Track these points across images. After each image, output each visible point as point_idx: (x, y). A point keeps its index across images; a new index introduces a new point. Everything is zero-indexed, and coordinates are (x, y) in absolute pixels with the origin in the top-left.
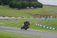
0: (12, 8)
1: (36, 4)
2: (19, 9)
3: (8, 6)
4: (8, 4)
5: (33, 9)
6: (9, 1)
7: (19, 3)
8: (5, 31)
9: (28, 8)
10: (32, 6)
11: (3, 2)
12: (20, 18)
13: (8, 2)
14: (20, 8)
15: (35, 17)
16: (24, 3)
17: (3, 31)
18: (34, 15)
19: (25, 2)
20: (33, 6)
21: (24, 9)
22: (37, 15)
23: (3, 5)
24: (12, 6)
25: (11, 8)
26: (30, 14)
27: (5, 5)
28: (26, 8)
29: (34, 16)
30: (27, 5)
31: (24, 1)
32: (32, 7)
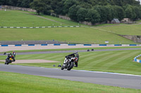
0: (78, 22)
1: (136, 10)
2: (94, 24)
3: (67, 18)
4: (67, 13)
5: (129, 24)
6: (70, 5)
7: (93, 10)
8: (59, 79)
9: (116, 20)
10: (125, 16)
11: (54, 8)
12: (98, 46)
13: (68, 8)
14: (97, 22)
15: (133, 43)
16: (107, 9)
17: (56, 79)
18: (131, 38)
19: (108, 6)
20: (129, 16)
21: (106, 23)
22: (138, 37)
23: (53, 16)
24: (77, 18)
25: (74, 23)
26: (122, 36)
27: (60, 16)
28: (110, 21)
29: (132, 40)
30: (113, 14)
31: (106, 5)
32: (127, 19)
